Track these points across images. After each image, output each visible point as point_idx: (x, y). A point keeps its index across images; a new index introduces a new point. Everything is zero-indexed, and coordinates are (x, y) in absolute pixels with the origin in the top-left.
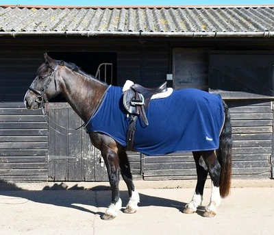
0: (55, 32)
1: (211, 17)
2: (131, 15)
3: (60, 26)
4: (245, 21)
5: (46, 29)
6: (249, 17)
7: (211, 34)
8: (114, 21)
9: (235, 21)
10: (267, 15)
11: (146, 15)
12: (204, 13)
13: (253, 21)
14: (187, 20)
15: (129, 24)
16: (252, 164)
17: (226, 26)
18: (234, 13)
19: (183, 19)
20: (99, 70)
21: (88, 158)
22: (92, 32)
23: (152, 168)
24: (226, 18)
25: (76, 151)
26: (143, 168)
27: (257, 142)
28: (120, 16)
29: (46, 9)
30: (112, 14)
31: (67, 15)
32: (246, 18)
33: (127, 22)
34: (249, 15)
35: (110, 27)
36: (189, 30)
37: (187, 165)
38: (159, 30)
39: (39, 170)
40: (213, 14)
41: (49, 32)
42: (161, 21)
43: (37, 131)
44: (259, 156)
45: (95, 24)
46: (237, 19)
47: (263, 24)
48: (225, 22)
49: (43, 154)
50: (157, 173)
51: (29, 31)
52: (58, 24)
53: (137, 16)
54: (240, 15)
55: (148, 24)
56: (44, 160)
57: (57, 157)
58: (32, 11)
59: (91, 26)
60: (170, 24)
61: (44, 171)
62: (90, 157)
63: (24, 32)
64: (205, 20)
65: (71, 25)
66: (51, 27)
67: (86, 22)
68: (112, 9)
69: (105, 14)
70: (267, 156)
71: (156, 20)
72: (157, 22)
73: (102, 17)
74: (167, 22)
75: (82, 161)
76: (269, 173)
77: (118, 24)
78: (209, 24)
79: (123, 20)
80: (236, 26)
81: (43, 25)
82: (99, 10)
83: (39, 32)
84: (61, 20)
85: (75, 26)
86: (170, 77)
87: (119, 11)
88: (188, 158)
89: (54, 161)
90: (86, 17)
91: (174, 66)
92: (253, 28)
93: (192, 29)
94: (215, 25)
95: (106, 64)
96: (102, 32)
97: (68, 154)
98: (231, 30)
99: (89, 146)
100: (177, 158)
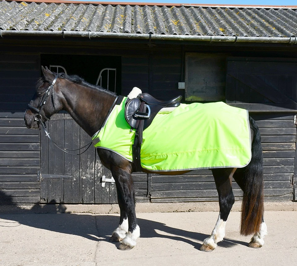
0: (50, 32)
1: (229, 18)
2: (138, 13)
3: (56, 24)
4: (267, 24)
5: (40, 28)
6: (271, 20)
7: (231, 38)
8: (119, 20)
9: (256, 24)
10: (291, 18)
11: (154, 13)
12: (220, 13)
13: (277, 24)
14: (202, 21)
15: (136, 24)
16: (273, 184)
17: (246, 30)
18: (254, 14)
19: (198, 20)
20: (100, 76)
21: (87, 177)
22: (94, 32)
23: (160, 189)
24: (246, 20)
25: (74, 169)
26: (150, 189)
27: (278, 160)
28: (125, 15)
29: (38, 3)
30: (115, 12)
31: (63, 12)
32: (268, 21)
33: (134, 22)
34: (271, 17)
35: (115, 27)
36: (206, 33)
37: (200, 185)
38: (171, 32)
39: (30, 191)
40: (231, 14)
41: (43, 32)
42: (172, 22)
43: (28, 146)
44: (280, 176)
45: (97, 24)
46: (258, 21)
47: (287, 28)
48: (245, 24)
49: (35, 172)
50: (166, 194)
51: (19, 29)
52: (53, 22)
53: (145, 15)
54: (261, 16)
55: (158, 25)
56: (35, 180)
57: (51, 176)
58: (22, 6)
59: (92, 25)
60: (183, 25)
61: (35, 192)
62: (89, 176)
63: (13, 31)
64: (223, 22)
65: (69, 23)
66: (46, 25)
67: (85, 20)
68: (115, 6)
69: (108, 12)
70: (290, 175)
71: (167, 20)
72: (168, 23)
73: (105, 15)
74: (179, 22)
75: (80, 180)
76: (291, 195)
77: (124, 24)
78: (227, 26)
79: (129, 20)
80: (258, 30)
81: (36, 23)
82: (100, 6)
83: (31, 31)
84: (57, 18)
85: (74, 25)
86: (182, 85)
87: (123, 8)
88: (201, 177)
89: (47, 180)
90: (86, 15)
91: (187, 73)
92: (277, 32)
93: (210, 32)
94: (234, 28)
95: (108, 69)
96: (105, 33)
97: (64, 172)
98: (253, 35)
99: (89, 163)
100: (189, 178)
